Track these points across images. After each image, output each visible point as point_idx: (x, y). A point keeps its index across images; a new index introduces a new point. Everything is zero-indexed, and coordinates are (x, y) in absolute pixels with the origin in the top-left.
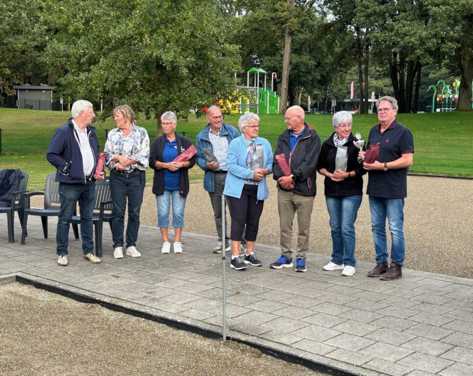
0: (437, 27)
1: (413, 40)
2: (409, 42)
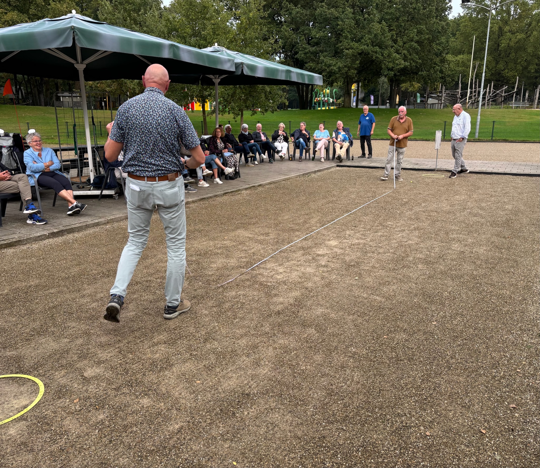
0: (347, 62)
1: (335, 68)
2: (332, 70)
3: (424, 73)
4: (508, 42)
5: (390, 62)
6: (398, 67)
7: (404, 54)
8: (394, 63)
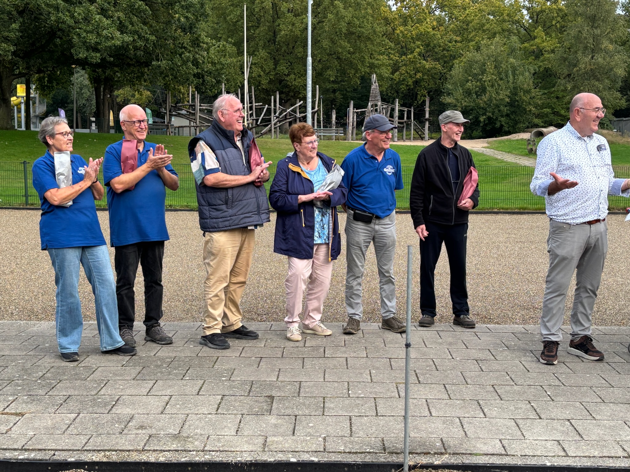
3: (163, 63)
4: (290, 28)
5: (91, 32)
6: (109, 44)
7: (119, 18)
8: (99, 35)
